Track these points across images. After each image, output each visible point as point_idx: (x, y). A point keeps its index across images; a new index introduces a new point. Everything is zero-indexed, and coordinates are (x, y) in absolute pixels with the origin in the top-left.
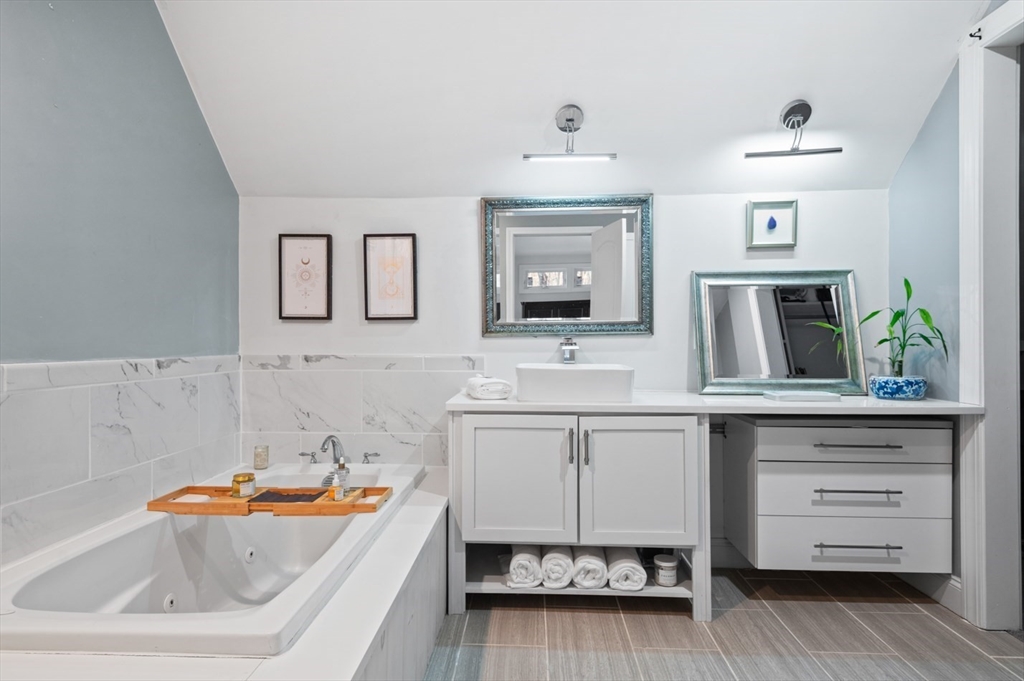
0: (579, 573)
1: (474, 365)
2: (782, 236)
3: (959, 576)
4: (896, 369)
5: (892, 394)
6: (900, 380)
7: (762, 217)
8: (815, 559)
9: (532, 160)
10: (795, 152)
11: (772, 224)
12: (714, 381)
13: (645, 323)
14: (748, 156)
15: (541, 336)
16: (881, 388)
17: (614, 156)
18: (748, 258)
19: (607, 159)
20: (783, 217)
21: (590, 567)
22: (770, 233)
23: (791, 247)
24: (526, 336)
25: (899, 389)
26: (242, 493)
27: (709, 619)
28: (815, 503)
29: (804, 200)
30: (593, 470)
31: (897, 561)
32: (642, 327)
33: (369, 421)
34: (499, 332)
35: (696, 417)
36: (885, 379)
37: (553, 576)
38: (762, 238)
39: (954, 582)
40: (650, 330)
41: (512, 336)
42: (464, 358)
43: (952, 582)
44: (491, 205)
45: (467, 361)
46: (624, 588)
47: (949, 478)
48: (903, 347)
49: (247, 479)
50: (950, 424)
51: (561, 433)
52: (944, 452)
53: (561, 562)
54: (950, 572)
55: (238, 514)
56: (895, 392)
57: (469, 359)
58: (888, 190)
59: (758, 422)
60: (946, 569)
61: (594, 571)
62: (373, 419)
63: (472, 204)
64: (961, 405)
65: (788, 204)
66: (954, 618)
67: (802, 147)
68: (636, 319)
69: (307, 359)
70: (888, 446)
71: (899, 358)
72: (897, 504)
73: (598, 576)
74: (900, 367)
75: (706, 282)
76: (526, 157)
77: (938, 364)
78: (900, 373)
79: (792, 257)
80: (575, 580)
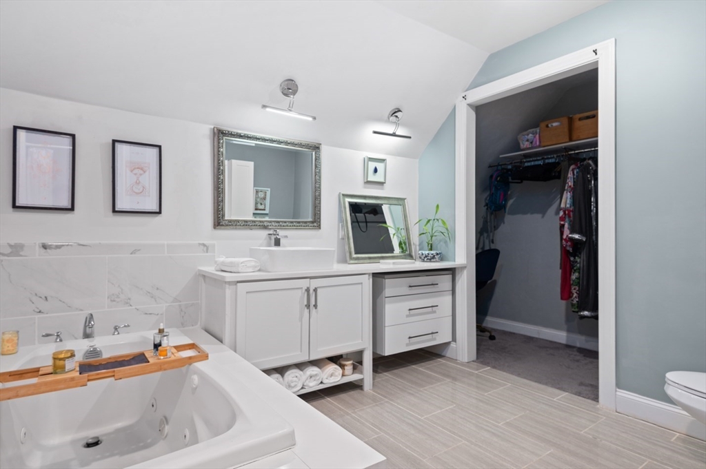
0: (307, 379)
1: (207, 250)
2: (379, 178)
3: (455, 342)
4: (430, 247)
5: (430, 259)
6: (432, 252)
7: (372, 165)
8: (407, 345)
9: (268, 109)
10: (394, 135)
11: (376, 170)
12: (355, 256)
13: (316, 223)
14: (375, 132)
15: (255, 229)
16: (426, 256)
17: (314, 118)
18: (365, 188)
19: (311, 119)
20: (380, 166)
21: (314, 373)
22: (374, 175)
23: (382, 184)
24: (247, 229)
25: (434, 257)
26: (67, 368)
27: (371, 388)
28: (407, 316)
29: (389, 159)
30: (317, 312)
31: (435, 339)
32: (315, 224)
33: (113, 299)
34: (227, 225)
35: (367, 276)
36: (427, 252)
37: (293, 385)
38: (372, 178)
39: (453, 345)
40: (319, 227)
41: (236, 229)
42: (200, 244)
43: (452, 345)
44: (222, 133)
45: (202, 247)
46: (331, 382)
47: (451, 297)
48: (432, 237)
49: (69, 355)
50: (451, 272)
51: (300, 291)
52: (448, 286)
53: (297, 374)
54: (451, 340)
55: (76, 386)
56: (432, 259)
57: (204, 245)
58: (418, 160)
59: (386, 276)
60: (450, 339)
61: (316, 375)
62: (118, 297)
63: (205, 131)
64: (456, 263)
65: (383, 161)
66: (454, 361)
67: (397, 133)
68: (310, 220)
69: (45, 247)
70: (433, 284)
71: (430, 242)
72: (435, 312)
73: (318, 378)
74: (431, 246)
75: (348, 200)
76: (264, 106)
77: (444, 245)
78: (431, 249)
79: (382, 189)
80: (305, 384)
